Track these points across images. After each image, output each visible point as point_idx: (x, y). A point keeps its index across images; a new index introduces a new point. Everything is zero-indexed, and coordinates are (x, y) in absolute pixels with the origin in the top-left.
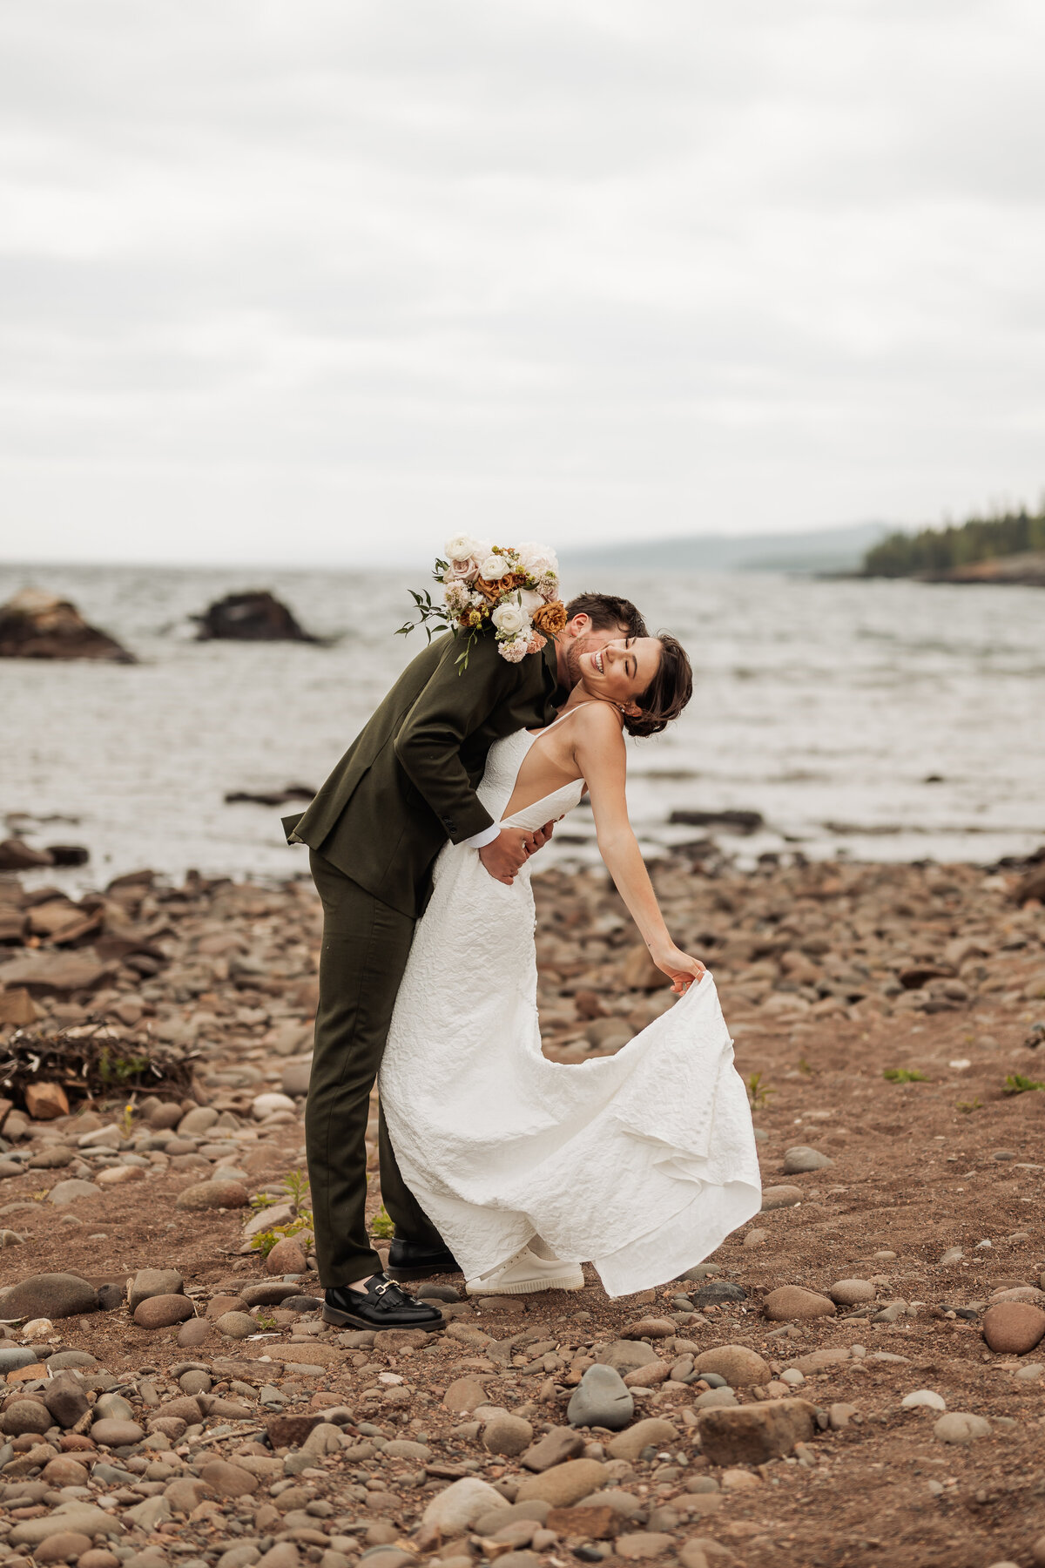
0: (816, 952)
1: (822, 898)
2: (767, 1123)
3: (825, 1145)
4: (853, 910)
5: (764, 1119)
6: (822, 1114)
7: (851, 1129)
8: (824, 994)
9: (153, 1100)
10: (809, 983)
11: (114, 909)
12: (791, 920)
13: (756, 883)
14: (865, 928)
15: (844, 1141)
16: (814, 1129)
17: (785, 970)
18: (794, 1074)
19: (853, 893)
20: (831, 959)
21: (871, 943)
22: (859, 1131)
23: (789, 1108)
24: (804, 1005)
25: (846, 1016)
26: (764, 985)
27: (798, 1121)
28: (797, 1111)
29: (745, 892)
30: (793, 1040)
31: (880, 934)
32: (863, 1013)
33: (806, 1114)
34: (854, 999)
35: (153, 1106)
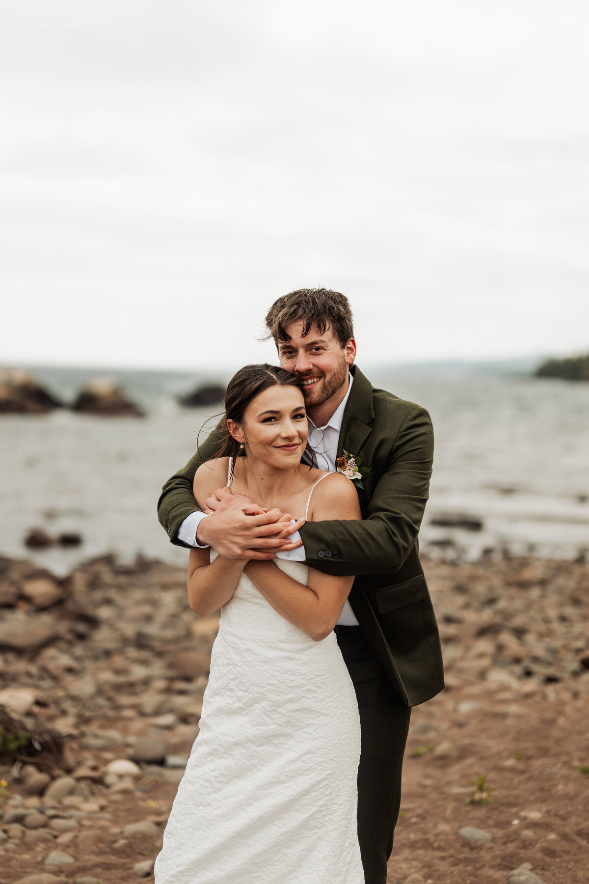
0: (520, 633)
1: (524, 585)
2: (491, 822)
3: (539, 855)
4: (543, 596)
5: (488, 818)
6: (534, 815)
7: (559, 834)
8: (528, 674)
9: (31, 769)
10: (517, 661)
11: (80, 583)
12: (502, 604)
13: (481, 572)
14: (552, 613)
15: (554, 851)
16: (528, 833)
17: (500, 648)
18: (510, 762)
19: (543, 583)
20: (530, 638)
21: (558, 627)
22: (565, 837)
23: (510, 805)
24: (515, 684)
25: (544, 697)
26: (485, 662)
27: (516, 822)
28: (514, 810)
29: (473, 578)
30: (510, 722)
31: (563, 619)
32: (557, 693)
33: (523, 814)
34: (551, 680)
35: (29, 775)
